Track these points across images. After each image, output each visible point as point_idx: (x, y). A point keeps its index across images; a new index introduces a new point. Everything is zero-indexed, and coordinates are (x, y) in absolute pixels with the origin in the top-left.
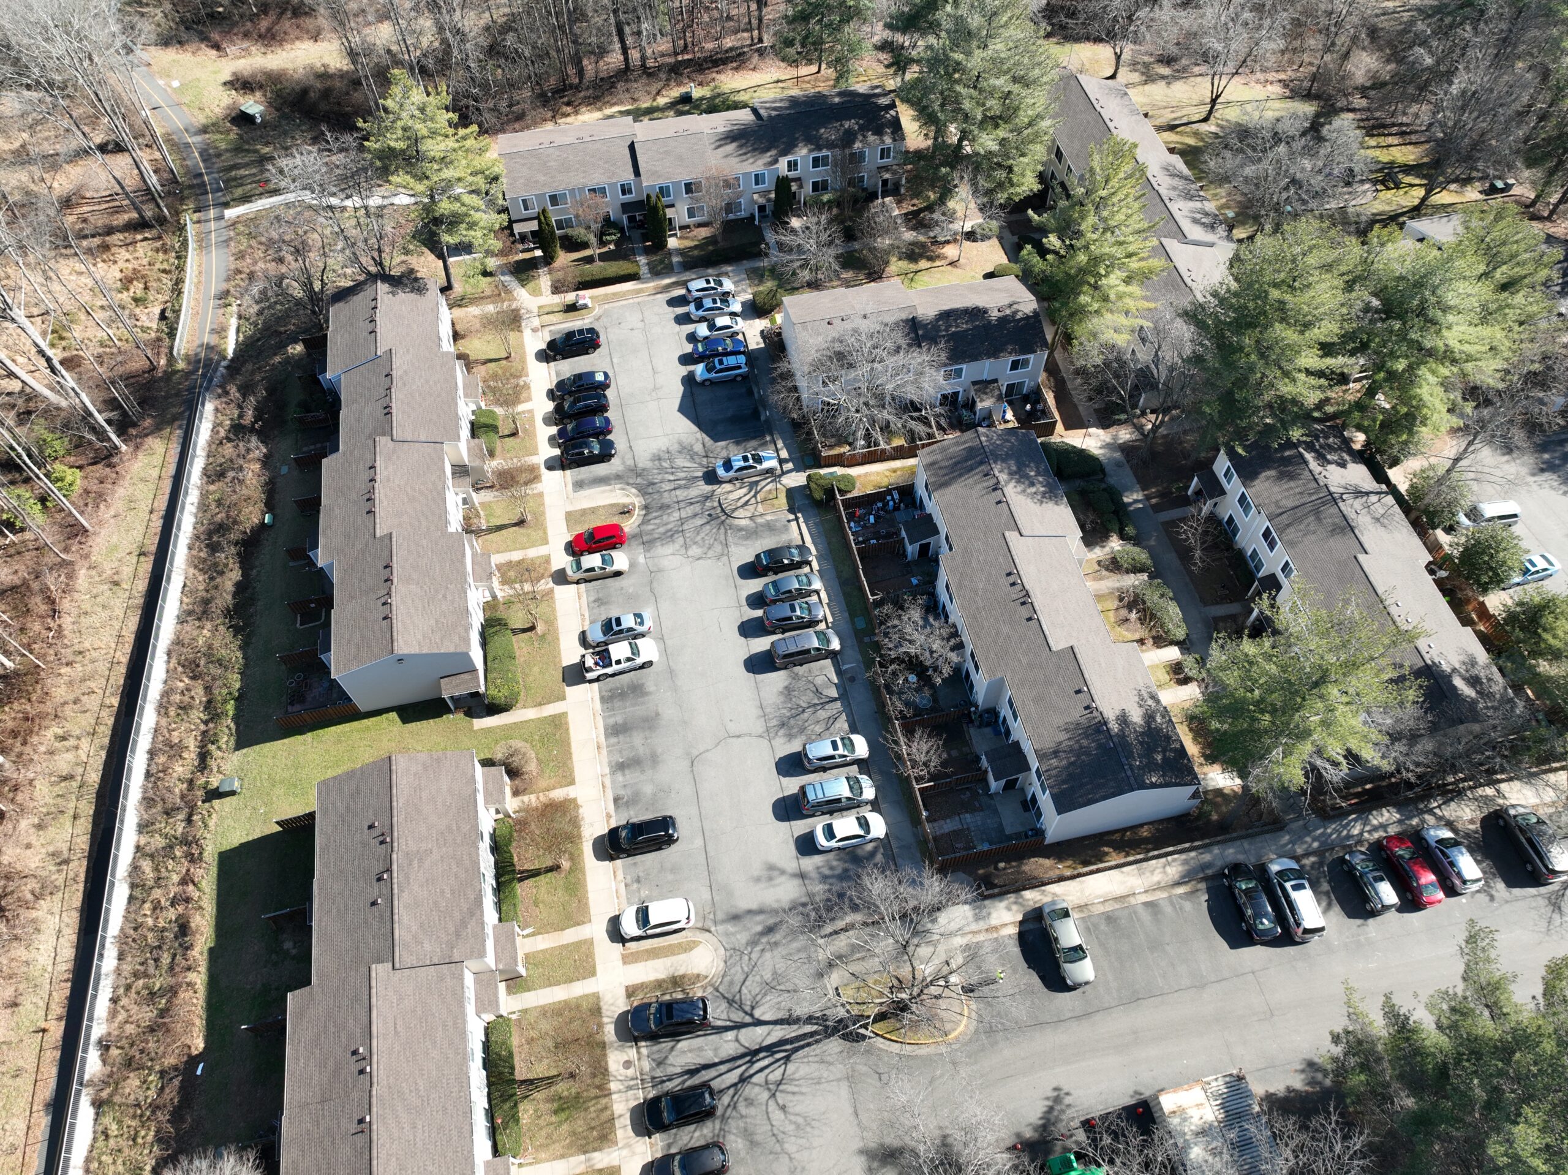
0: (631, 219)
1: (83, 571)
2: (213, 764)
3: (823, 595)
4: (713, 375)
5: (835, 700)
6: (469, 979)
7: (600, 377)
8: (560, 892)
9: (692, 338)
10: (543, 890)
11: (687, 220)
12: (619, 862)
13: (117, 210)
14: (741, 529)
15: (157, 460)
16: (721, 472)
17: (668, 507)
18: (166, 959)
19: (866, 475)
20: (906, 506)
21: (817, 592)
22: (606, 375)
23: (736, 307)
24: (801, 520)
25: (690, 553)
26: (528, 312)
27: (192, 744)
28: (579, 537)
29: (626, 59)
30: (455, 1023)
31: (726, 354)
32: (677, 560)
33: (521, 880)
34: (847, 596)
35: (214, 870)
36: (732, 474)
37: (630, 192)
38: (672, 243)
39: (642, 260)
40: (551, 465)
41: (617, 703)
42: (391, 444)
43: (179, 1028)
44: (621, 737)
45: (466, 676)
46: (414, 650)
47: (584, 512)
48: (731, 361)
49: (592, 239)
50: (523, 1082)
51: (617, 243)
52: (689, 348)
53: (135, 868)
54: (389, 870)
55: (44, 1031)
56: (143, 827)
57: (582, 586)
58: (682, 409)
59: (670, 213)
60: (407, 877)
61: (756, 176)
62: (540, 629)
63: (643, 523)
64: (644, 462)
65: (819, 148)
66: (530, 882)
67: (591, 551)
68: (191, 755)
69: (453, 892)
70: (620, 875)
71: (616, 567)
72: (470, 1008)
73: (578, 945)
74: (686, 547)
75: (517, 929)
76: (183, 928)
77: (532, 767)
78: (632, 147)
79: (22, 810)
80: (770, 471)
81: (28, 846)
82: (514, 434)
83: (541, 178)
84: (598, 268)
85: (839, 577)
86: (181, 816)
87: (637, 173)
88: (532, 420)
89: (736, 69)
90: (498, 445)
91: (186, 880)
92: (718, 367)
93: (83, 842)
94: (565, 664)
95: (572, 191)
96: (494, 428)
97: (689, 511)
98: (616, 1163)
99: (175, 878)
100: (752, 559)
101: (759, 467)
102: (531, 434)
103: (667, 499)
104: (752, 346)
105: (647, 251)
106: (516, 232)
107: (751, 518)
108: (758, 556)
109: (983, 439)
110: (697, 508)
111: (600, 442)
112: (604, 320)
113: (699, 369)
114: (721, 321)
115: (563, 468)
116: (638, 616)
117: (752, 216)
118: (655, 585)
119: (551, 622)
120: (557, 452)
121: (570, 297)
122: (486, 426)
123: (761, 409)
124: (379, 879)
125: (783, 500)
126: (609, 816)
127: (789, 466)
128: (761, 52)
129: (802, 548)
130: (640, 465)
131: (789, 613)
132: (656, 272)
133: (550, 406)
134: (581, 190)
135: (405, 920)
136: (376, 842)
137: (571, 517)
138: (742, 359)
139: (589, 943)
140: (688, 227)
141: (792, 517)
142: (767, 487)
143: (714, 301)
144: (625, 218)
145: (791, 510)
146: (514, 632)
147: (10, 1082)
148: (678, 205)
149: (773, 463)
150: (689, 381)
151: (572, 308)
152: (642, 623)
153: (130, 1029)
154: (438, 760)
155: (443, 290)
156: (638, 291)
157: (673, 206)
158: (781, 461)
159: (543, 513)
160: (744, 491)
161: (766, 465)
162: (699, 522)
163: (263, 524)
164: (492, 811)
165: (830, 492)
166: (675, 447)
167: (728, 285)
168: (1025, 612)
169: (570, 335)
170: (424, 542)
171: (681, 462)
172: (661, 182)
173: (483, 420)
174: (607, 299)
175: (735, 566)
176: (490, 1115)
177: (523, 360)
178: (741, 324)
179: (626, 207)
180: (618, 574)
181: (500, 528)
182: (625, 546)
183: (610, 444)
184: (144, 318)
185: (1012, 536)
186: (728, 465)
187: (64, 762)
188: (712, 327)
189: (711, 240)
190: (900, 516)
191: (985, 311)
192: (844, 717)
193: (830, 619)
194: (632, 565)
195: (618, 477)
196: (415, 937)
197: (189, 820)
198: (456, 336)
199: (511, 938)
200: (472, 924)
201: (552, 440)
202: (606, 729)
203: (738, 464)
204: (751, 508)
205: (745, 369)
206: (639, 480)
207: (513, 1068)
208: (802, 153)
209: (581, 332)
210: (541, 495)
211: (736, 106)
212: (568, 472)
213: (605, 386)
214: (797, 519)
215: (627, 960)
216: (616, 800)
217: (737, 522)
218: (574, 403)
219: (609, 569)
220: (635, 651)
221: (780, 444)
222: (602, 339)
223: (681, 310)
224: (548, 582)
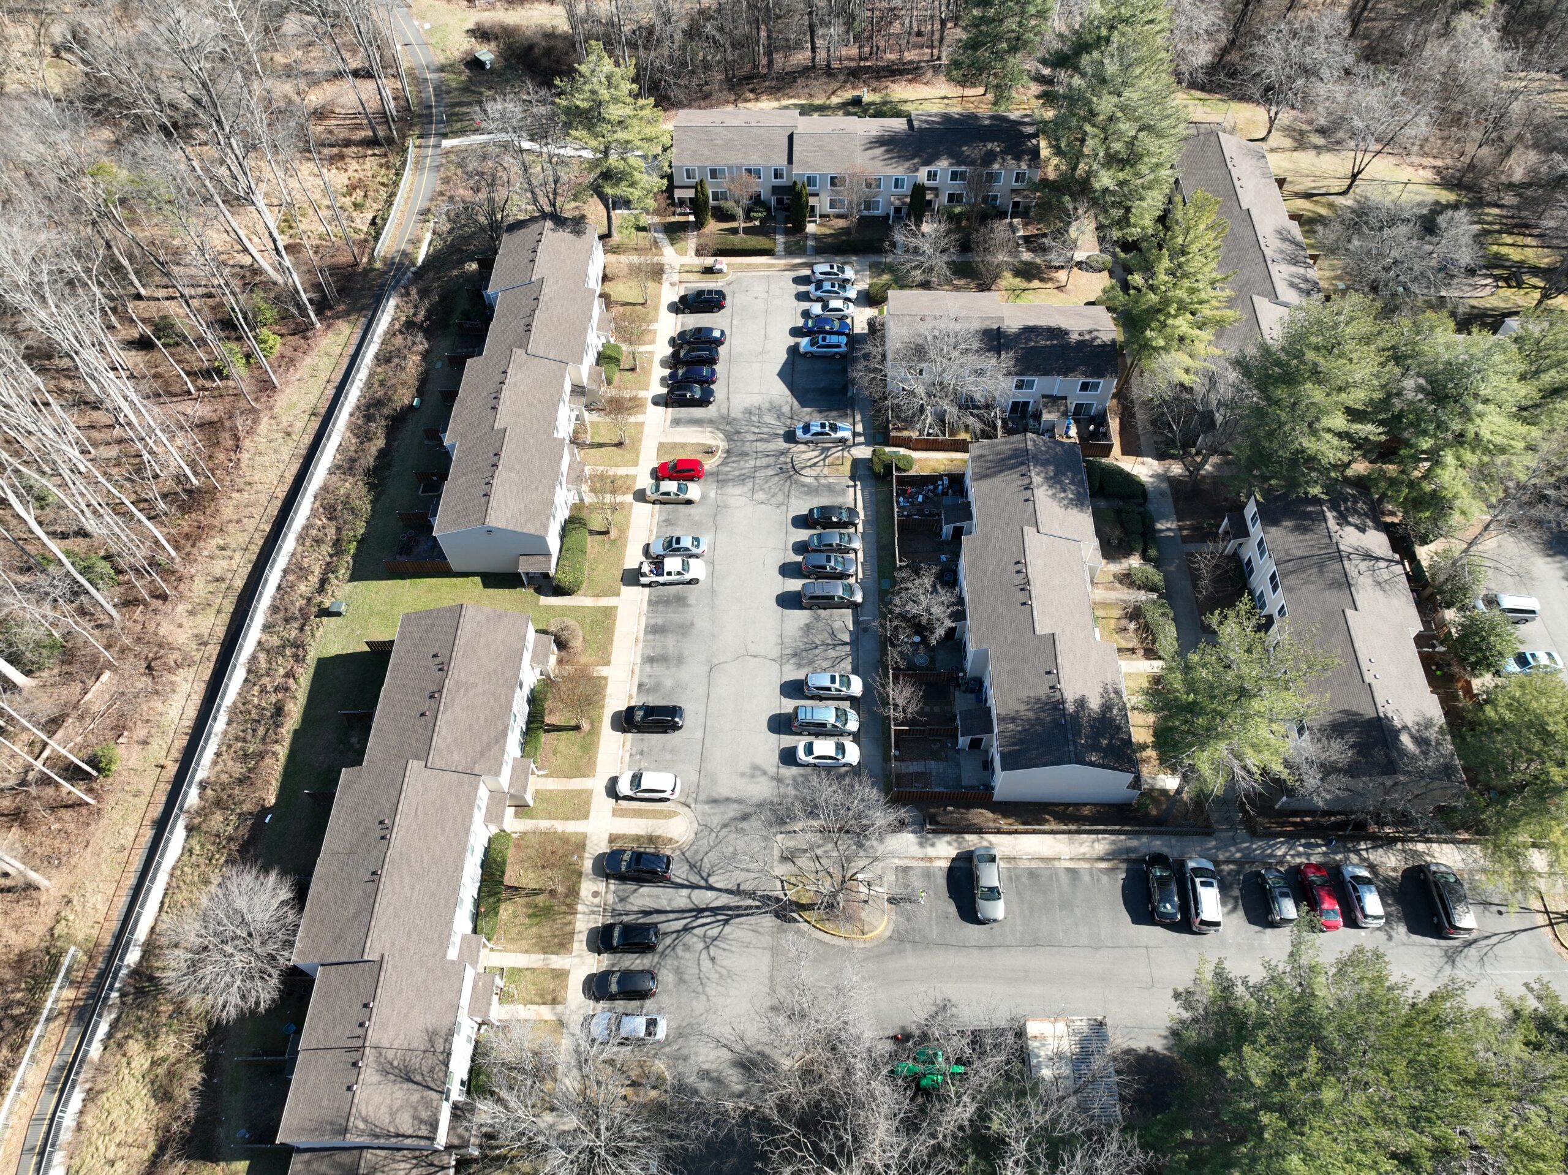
0: (779, 201)
1: (266, 419)
2: (329, 589)
3: (860, 555)
4: (815, 349)
5: (846, 644)
6: (483, 793)
7: (716, 334)
8: (576, 748)
9: (806, 314)
10: (563, 743)
11: (828, 210)
12: (629, 735)
13: (357, 127)
14: (804, 485)
15: (342, 340)
16: (799, 433)
17: (747, 455)
18: (261, 731)
19: (926, 459)
20: (954, 493)
21: (855, 551)
22: (723, 333)
23: (852, 294)
24: (859, 487)
25: (756, 497)
26: (672, 268)
27: (317, 570)
28: (664, 466)
29: (814, 59)
30: (463, 821)
31: (831, 333)
32: (743, 501)
33: (546, 731)
34: (880, 559)
35: (311, 671)
36: (808, 436)
37: (782, 177)
38: (811, 228)
39: (781, 239)
40: (656, 402)
41: (661, 608)
42: (524, 356)
43: (259, 783)
44: (657, 636)
45: (541, 558)
46: (502, 525)
47: (674, 446)
48: (833, 339)
49: (740, 213)
50: (509, 887)
51: (762, 221)
52: (800, 322)
53: (254, 658)
54: (440, 691)
55: (162, 767)
56: (267, 628)
57: (657, 507)
58: (781, 374)
59: (812, 201)
60: (453, 700)
61: (897, 180)
62: (613, 534)
63: (722, 464)
64: (736, 412)
65: (959, 164)
66: (554, 735)
67: (671, 478)
68: (314, 580)
69: (486, 721)
70: (628, 746)
71: (689, 496)
72: (479, 816)
73: (580, 792)
74: (753, 491)
75: (532, 765)
76: (279, 710)
77: (577, 643)
78: (791, 138)
79: (181, 597)
80: (842, 441)
81: (180, 626)
82: (633, 370)
83: (706, 152)
84: (741, 240)
85: (878, 542)
86: (296, 625)
87: (790, 161)
88: (651, 361)
89: (910, 81)
90: (617, 376)
91: (290, 674)
92: (821, 343)
93: (220, 632)
94: (626, 567)
95: (730, 168)
96: (617, 361)
97: (765, 461)
98: (567, 967)
99: (282, 671)
100: (805, 512)
101: (833, 435)
102: (647, 372)
103: (747, 447)
104: (858, 330)
105: (787, 232)
106: (676, 196)
107: (816, 478)
108: (811, 510)
109: (1029, 443)
110: (771, 460)
111: (702, 389)
112: (734, 285)
113: (804, 342)
114: (834, 304)
115: (667, 405)
116: (696, 539)
117: (888, 215)
118: (718, 517)
119: (623, 531)
120: (665, 391)
121: (709, 261)
122: (610, 358)
123: (849, 387)
124: (431, 697)
125: (847, 468)
126: (631, 697)
127: (862, 439)
128: (936, 70)
129: (852, 512)
130: (733, 415)
131: (824, 563)
132: (790, 252)
133: (669, 351)
134: (739, 168)
135: (444, 732)
136: (436, 668)
137: (662, 447)
138: (843, 339)
139: (589, 793)
140: (827, 216)
141: (852, 483)
142: (836, 453)
143: (833, 285)
144: (773, 199)
145: (853, 477)
146: (591, 532)
147: (131, 799)
148: (822, 195)
149: (847, 434)
150: (793, 351)
151: (709, 271)
152: (698, 546)
153: (224, 777)
154: (500, 616)
155: (601, 237)
156: (770, 266)
157: (817, 195)
158: (855, 434)
159: (640, 440)
160: (816, 453)
161: (840, 434)
162: (770, 472)
163: (411, 405)
164: (538, 671)
165: (888, 468)
166: (767, 405)
167: (849, 273)
168: (1021, 597)
169: (700, 293)
170: (531, 441)
171: (769, 419)
172: (809, 172)
173: (609, 352)
174: (741, 268)
175: (791, 515)
176: (477, 903)
177: (656, 309)
178: (851, 309)
179: (776, 190)
180: (689, 502)
181: (601, 445)
182: (702, 481)
183: (711, 393)
184: (358, 221)
185: (1029, 531)
186: (806, 429)
187: (219, 567)
188: (825, 307)
189: (846, 231)
190: (946, 501)
191: (1067, 333)
192: (850, 659)
193: (860, 576)
194: (704, 497)
195: (711, 422)
196: (448, 747)
197: (301, 629)
198: (605, 278)
199: (526, 772)
200: (495, 749)
201: (663, 380)
202: (646, 627)
203: (816, 429)
204: (818, 469)
205: (844, 349)
206: (728, 428)
207: (503, 873)
208: (943, 165)
209: (710, 292)
210: (642, 424)
211: (898, 114)
212: (670, 410)
213: (719, 342)
214: (855, 486)
215: (616, 813)
216: (640, 686)
217: (802, 479)
218: (689, 351)
219: (682, 496)
220: (686, 567)
221: (858, 418)
222: (728, 302)
223: (803, 288)
224: (629, 498)
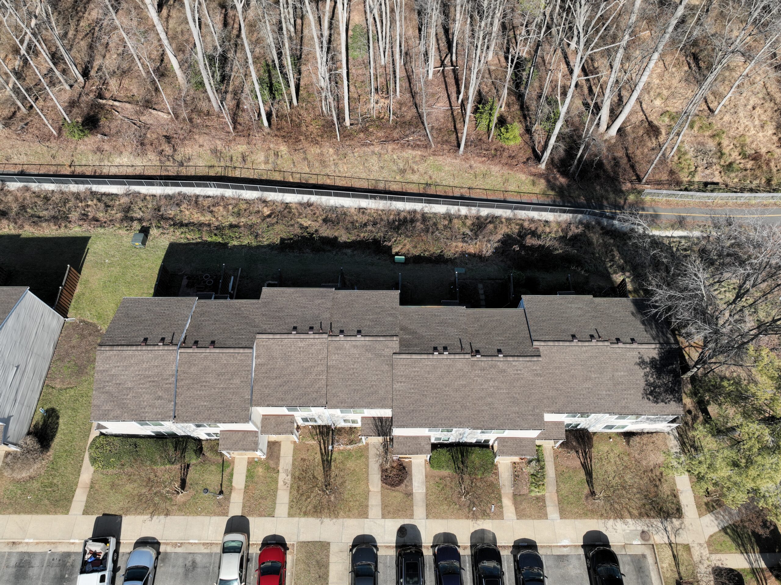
42: (388, 352)
62: (180, 496)
88: (485, 516)
102: (461, 513)
137: (315, 547)
163: (393, 255)
173: (476, 456)
177: (589, 514)
202: (29, 554)
224: (235, 510)
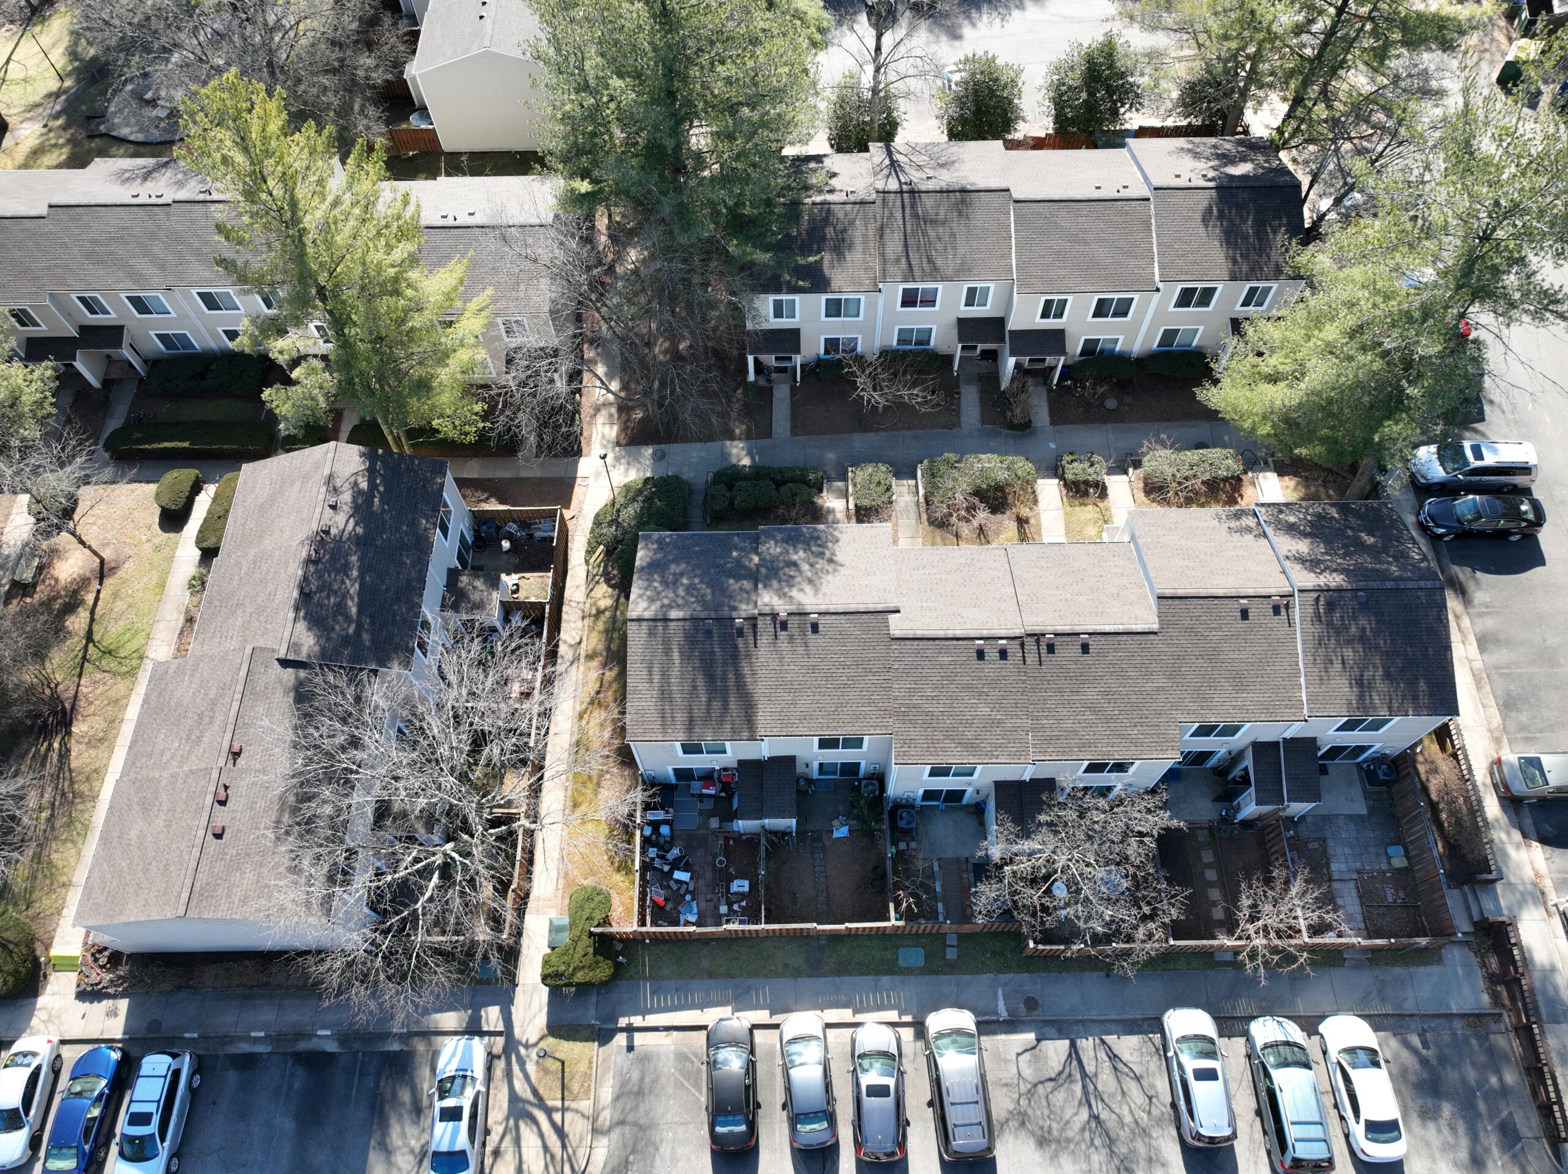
3: (833, 1016)
4: (162, 1145)
14: (622, 1161)
24: (637, 1021)
31: (116, 1099)
36: (475, 1157)
80: (494, 1062)
107: (600, 1133)
123: (303, 1046)
129: (710, 1035)
142: (530, 1078)
145: (603, 1036)
149: (475, 1050)
158: (475, 1030)
165: (604, 945)
168: (1068, 653)
185: (899, 627)
193: (892, 1016)
203: (455, 1136)
204: (574, 1125)
214: (630, 1030)
